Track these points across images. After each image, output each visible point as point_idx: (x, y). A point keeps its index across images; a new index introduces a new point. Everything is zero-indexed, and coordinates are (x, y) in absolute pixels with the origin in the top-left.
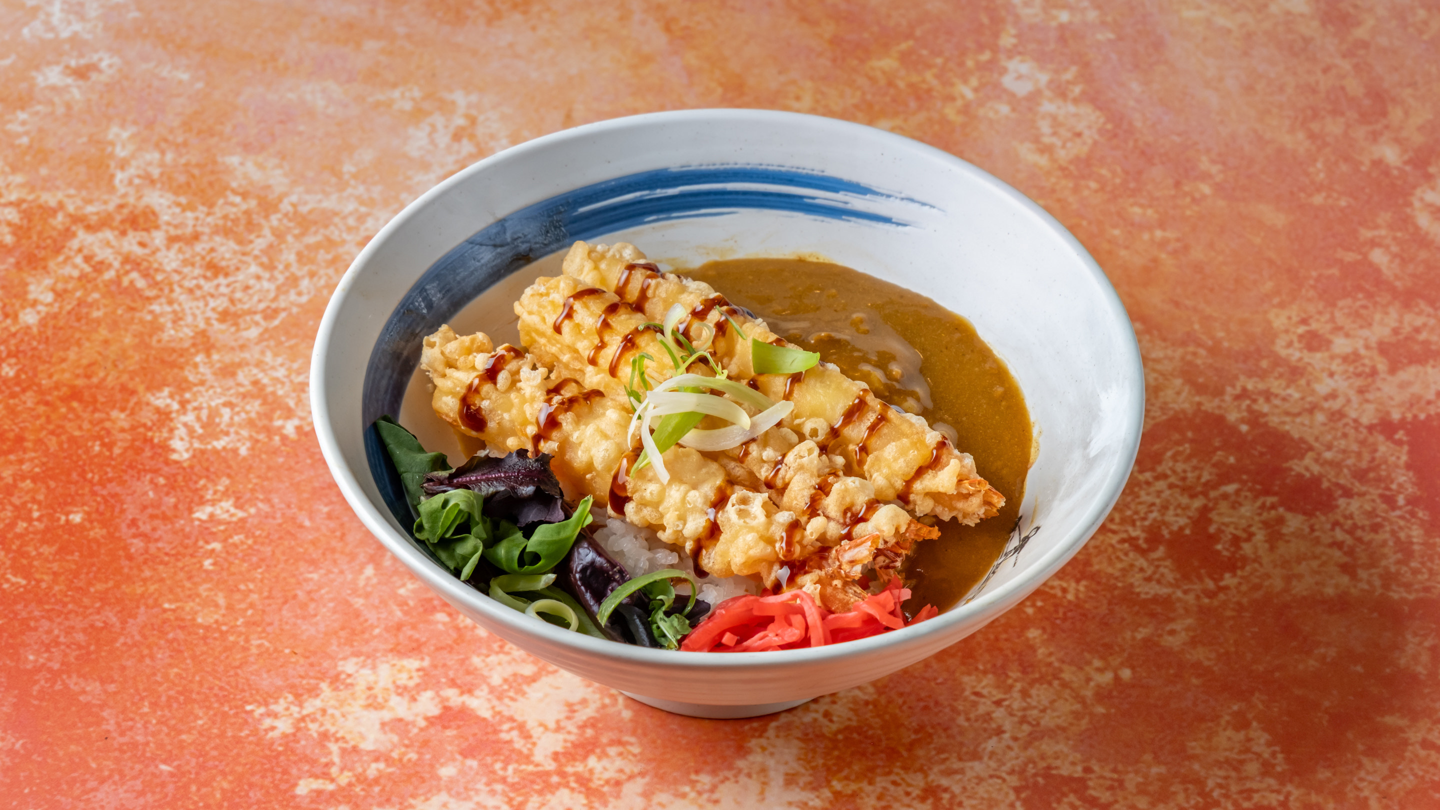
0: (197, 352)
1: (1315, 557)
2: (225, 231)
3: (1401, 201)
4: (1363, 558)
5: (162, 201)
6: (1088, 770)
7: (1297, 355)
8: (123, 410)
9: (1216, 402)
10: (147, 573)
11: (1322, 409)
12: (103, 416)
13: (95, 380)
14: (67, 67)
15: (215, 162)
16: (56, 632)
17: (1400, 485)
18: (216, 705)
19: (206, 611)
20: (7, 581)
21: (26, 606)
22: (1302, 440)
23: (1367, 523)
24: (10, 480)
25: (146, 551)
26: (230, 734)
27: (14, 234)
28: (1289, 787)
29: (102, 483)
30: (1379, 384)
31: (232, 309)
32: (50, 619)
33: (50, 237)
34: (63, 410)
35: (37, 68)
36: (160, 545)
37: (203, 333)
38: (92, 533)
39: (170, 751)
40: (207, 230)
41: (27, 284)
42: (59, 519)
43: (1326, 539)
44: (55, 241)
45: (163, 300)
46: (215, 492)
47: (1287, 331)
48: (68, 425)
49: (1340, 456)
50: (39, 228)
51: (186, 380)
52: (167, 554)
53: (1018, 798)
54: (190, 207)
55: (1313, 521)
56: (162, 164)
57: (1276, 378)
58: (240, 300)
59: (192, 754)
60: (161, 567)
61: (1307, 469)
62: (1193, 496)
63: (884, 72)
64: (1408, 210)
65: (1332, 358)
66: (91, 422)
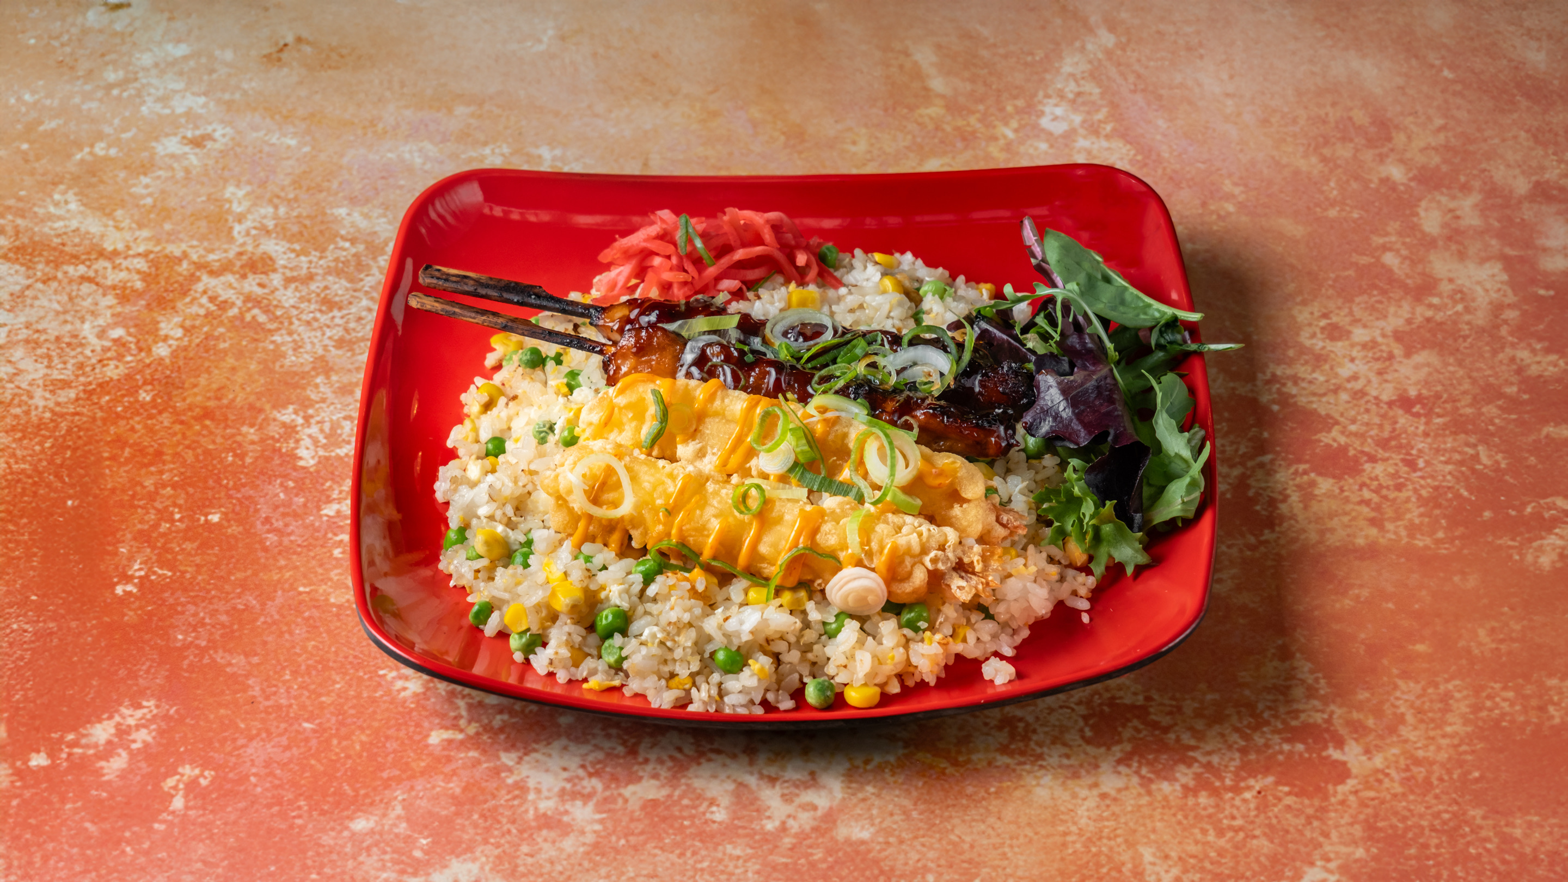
0: (318, 374)
1: (1346, 514)
2: (338, 271)
3: (1408, 212)
4: (1389, 513)
5: (277, 248)
6: (1148, 699)
7: (1321, 344)
8: (252, 426)
9: (1249, 386)
10: (282, 562)
11: (1345, 389)
12: (234, 431)
13: (225, 401)
14: (184, 137)
15: (324, 214)
16: (202, 615)
17: (1420, 451)
18: (352, 671)
19: (338, 592)
20: (155, 573)
21: (172, 594)
22: (1328, 416)
23: (1391, 483)
24: (152, 488)
25: (280, 544)
26: (365, 695)
27: (143, 280)
28: (1333, 707)
29: (237, 488)
30: (1396, 366)
31: (348, 337)
32: (195, 604)
33: (177, 282)
34: (198, 427)
35: (157, 139)
36: (292, 538)
37: (322, 358)
38: (229, 531)
39: (312, 712)
40: (320, 271)
41: (158, 322)
42: (199, 520)
43: (1355, 498)
44: (181, 285)
45: (283, 332)
46: (341, 492)
47: (1310, 325)
48: (203, 441)
49: (1364, 428)
50: (166, 274)
51: (309, 399)
52: (299, 546)
53: (1086, 724)
54: (304, 252)
55: (1342, 483)
56: (276, 217)
57: (1303, 365)
58: (354, 330)
59: (332, 714)
60: (295, 557)
61: (1334, 440)
62: (1232, 466)
63: (931, 118)
64: (1415, 219)
65: (1353, 346)
66: (223, 437)
